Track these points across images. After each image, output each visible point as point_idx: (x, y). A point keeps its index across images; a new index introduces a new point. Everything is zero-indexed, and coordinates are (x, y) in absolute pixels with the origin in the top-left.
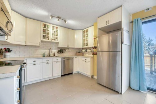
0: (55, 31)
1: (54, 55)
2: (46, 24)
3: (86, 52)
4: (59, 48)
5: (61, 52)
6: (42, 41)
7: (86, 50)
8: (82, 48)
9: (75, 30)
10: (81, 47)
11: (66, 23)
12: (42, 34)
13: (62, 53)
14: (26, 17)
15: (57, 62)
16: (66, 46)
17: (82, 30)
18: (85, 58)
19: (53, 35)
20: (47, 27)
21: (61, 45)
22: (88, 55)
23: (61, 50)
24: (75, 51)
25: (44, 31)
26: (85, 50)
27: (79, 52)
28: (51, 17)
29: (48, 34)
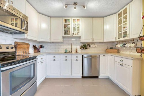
0: (76, 24)
1: (76, 52)
2: (67, 18)
3: (125, 48)
4: (82, 43)
5: (84, 48)
6: (63, 37)
7: (125, 44)
8: (117, 42)
9: (104, 17)
10: (114, 40)
11: (85, 8)
12: (63, 30)
13: (86, 49)
14: (50, 17)
15: (77, 60)
16: (90, 41)
17: (116, 13)
18: (121, 59)
19: (74, 29)
20: (68, 22)
21: (83, 40)
22: (127, 53)
23: (84, 45)
24: (105, 47)
25: (65, 26)
26: (122, 45)
27: (111, 48)
28: (65, 6)
29: (69, 28)
